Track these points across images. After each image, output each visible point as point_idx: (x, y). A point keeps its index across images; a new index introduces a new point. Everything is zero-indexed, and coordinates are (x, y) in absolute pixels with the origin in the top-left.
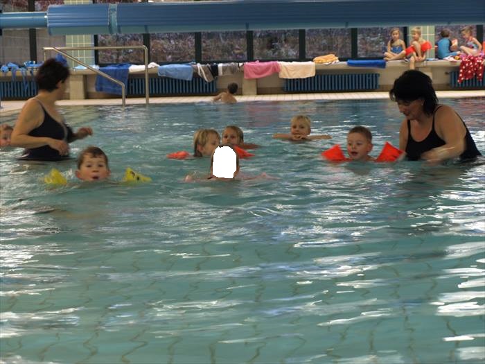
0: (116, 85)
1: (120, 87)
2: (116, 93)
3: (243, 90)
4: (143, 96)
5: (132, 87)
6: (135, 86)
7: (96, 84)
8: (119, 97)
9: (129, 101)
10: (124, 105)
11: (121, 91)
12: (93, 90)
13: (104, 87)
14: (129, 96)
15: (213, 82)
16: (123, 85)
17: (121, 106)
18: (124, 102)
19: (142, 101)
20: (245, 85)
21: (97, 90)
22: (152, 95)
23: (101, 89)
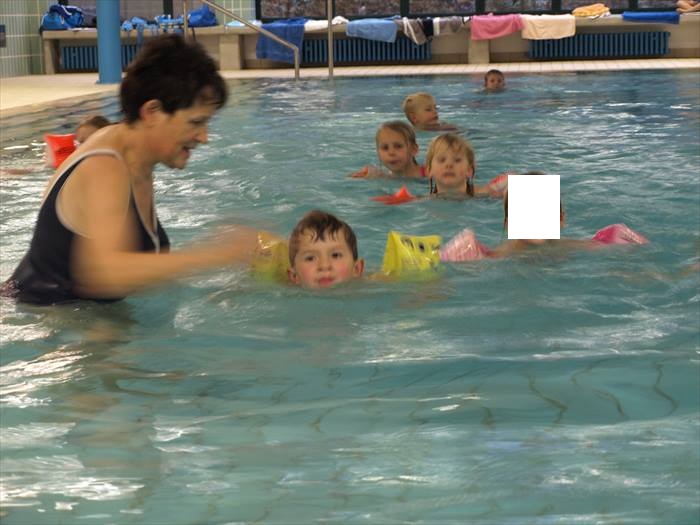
0: (285, 49)
1: (293, 51)
2: (287, 62)
3: (470, 57)
4: (324, 65)
5: (309, 53)
6: (313, 51)
7: (257, 48)
8: (291, 66)
9: (305, 73)
10: (297, 78)
11: (292, 58)
12: (253, 56)
13: (269, 52)
14: (304, 65)
15: (425, 44)
16: (296, 49)
17: (294, 80)
18: (297, 73)
19: (323, 72)
20: (473, 50)
21: (258, 56)
22: (337, 64)
23: (264, 56)
